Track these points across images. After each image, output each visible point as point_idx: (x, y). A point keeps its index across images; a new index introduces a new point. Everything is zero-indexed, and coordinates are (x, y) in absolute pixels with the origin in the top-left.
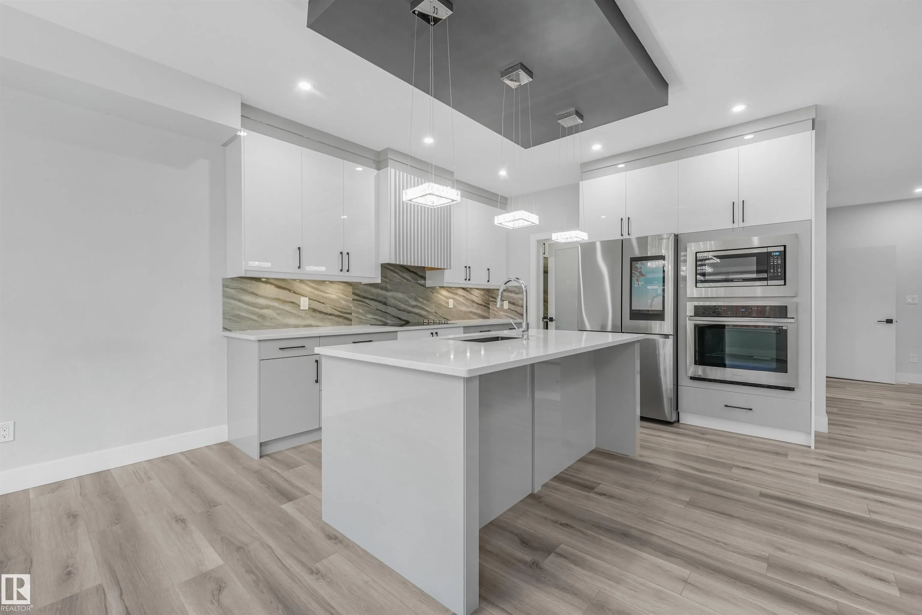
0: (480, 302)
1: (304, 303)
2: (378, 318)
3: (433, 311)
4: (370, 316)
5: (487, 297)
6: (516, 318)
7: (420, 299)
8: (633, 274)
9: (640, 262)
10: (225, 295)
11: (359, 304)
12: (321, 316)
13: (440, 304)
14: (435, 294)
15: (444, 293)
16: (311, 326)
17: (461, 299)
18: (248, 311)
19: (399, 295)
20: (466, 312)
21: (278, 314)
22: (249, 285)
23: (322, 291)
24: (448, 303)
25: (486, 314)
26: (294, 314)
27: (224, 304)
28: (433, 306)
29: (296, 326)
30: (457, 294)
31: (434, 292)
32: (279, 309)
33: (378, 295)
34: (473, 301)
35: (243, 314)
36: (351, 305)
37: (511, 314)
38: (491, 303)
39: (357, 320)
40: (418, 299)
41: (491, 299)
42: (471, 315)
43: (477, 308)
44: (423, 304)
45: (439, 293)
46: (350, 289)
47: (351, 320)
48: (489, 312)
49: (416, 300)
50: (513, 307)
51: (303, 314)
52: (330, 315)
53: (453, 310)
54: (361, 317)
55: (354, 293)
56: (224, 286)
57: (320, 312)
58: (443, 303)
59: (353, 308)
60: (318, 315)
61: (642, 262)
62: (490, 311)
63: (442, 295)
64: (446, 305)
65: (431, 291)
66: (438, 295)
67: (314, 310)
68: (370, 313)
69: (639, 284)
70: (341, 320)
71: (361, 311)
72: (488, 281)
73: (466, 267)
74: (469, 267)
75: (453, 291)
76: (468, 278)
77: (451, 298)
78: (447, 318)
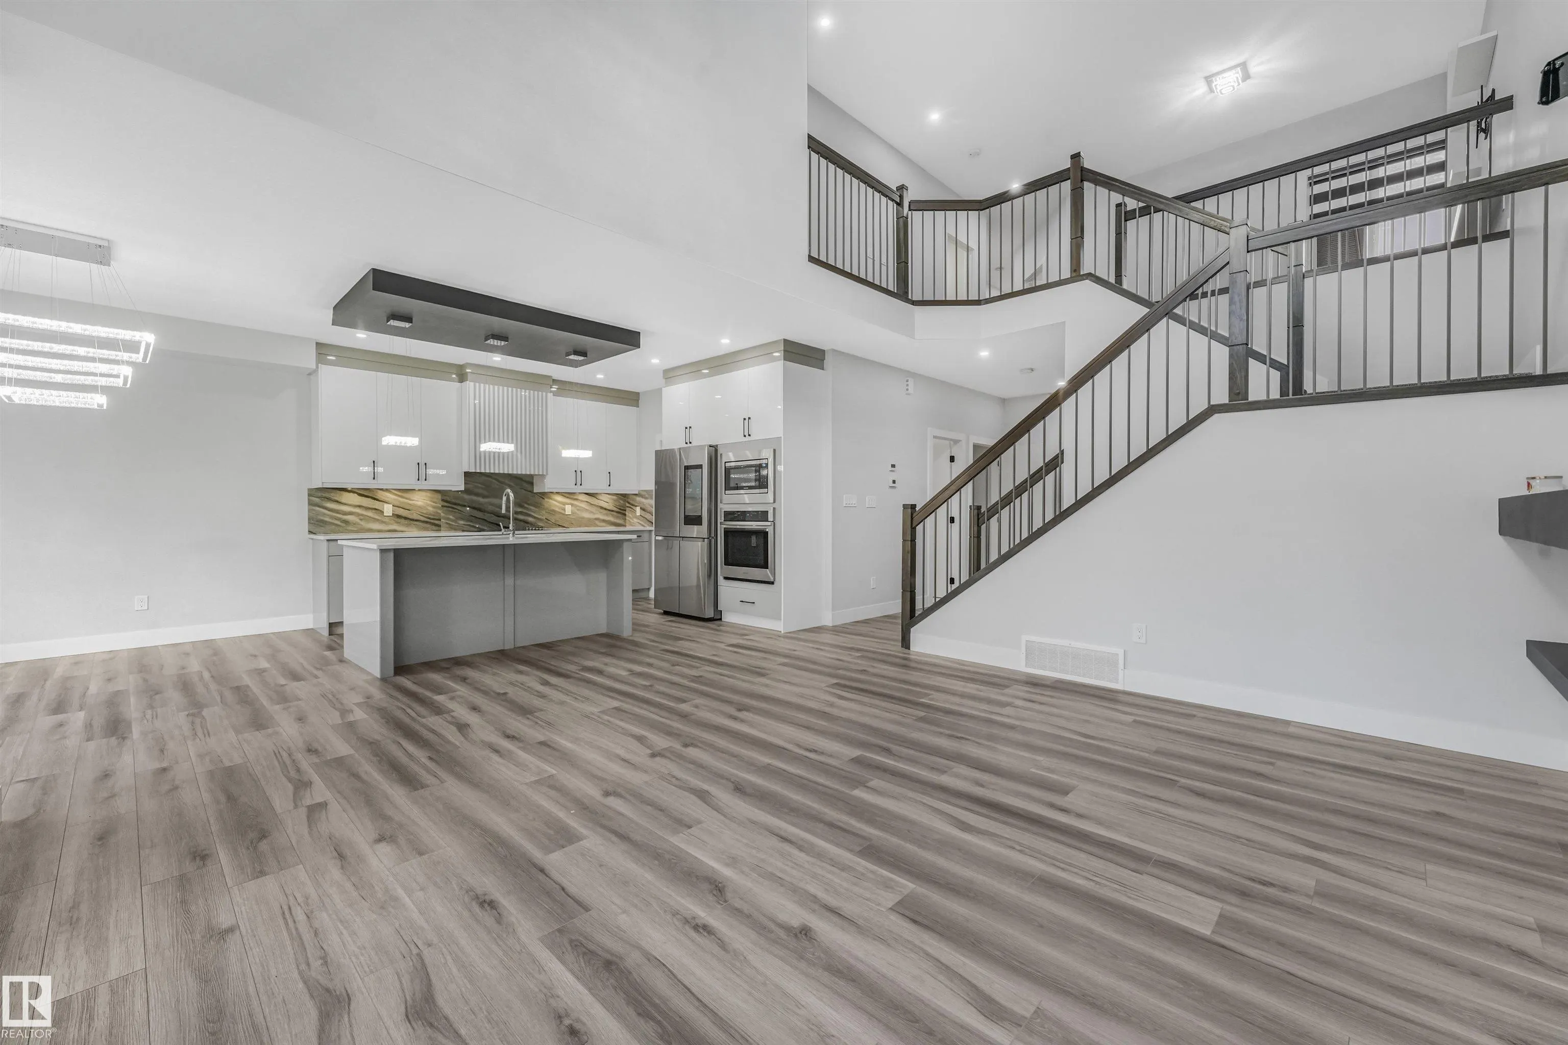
0: (611, 507)
1: (388, 510)
2: (472, 524)
3: (544, 518)
4: (462, 522)
5: (622, 502)
6: (646, 525)
7: (526, 505)
10: (311, 503)
11: (450, 511)
12: (406, 522)
13: (554, 511)
14: (546, 500)
15: (559, 498)
16: (395, 531)
17: (583, 505)
18: (332, 517)
20: (589, 520)
21: (361, 520)
22: (332, 494)
23: (407, 499)
24: (564, 510)
25: (620, 521)
26: (378, 520)
27: (309, 511)
28: (544, 512)
29: (379, 531)
30: (576, 499)
31: (544, 498)
32: (362, 515)
33: (472, 501)
34: (602, 508)
35: (327, 519)
36: (440, 511)
37: (642, 521)
38: (628, 509)
39: (447, 526)
40: (524, 506)
41: (628, 505)
42: (597, 522)
43: (607, 515)
44: (530, 510)
45: (552, 499)
46: (439, 496)
47: (439, 526)
48: (626, 519)
50: (643, 513)
51: (386, 520)
52: (417, 520)
53: (571, 517)
54: (451, 523)
55: (443, 500)
56: (309, 495)
57: (406, 518)
58: (557, 509)
59: (442, 514)
60: (403, 521)
62: (627, 518)
63: (556, 501)
64: (563, 512)
65: (541, 497)
66: (550, 501)
67: (399, 516)
68: (462, 519)
70: (428, 526)
71: (451, 517)
72: (609, 486)
73: (576, 471)
74: (581, 471)
75: (572, 497)
76: (579, 483)
77: (568, 504)
78: (564, 525)
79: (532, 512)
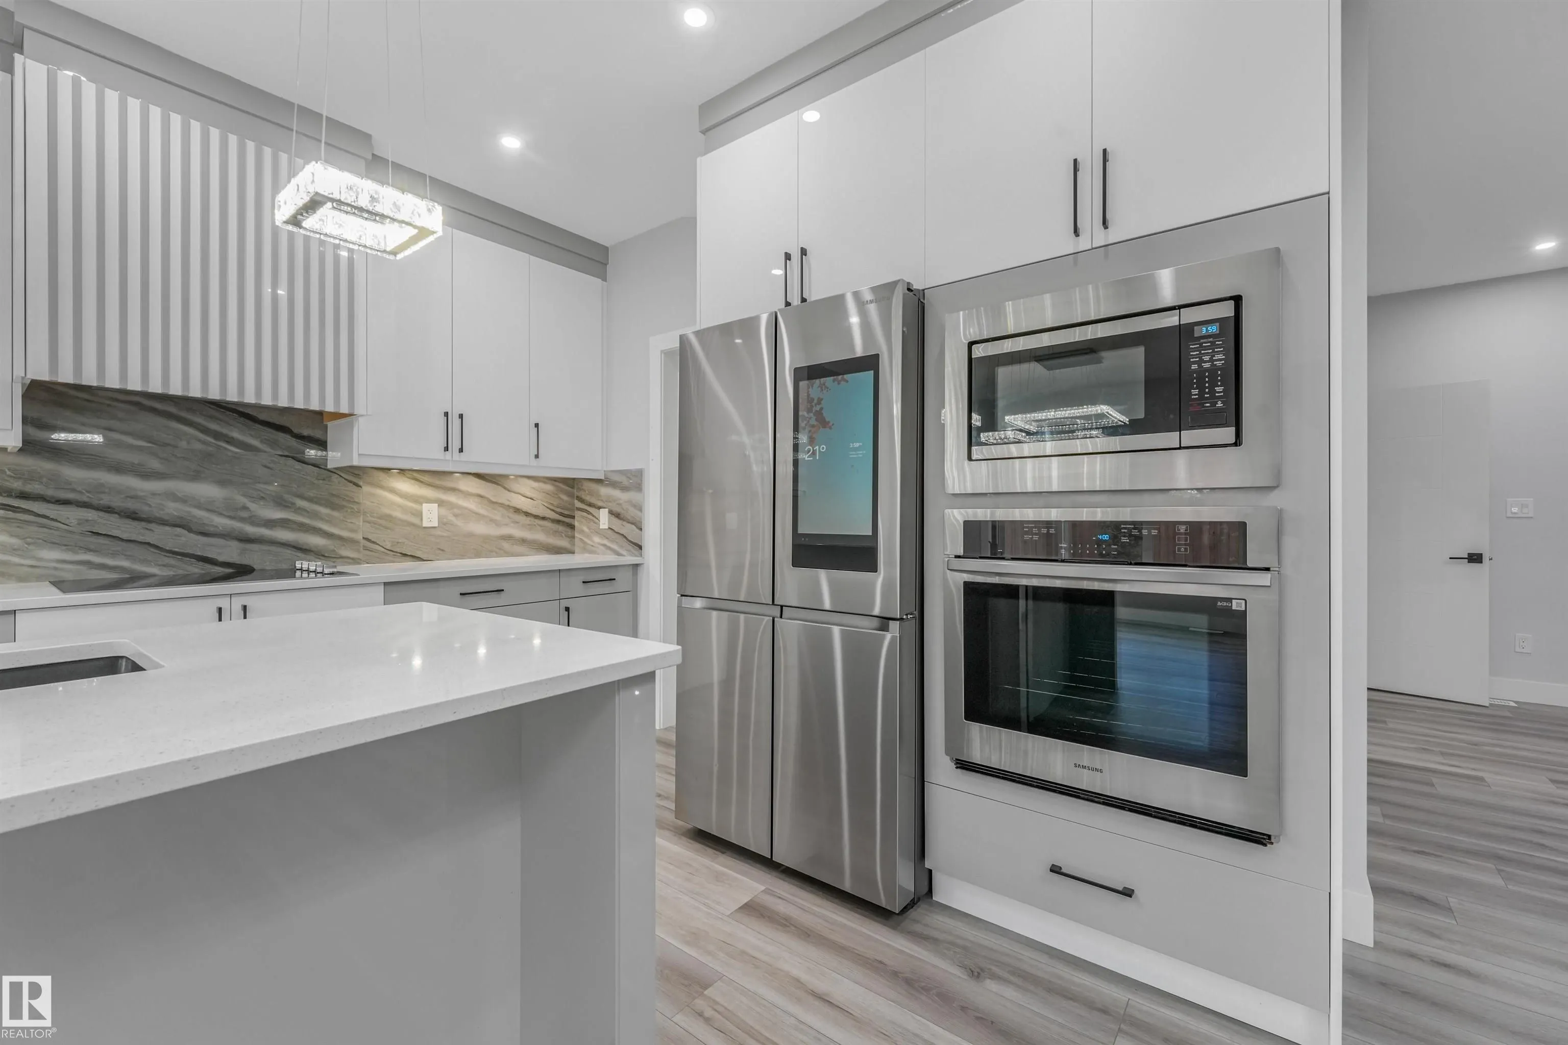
0: (541, 511)
3: (359, 537)
5: (565, 498)
6: (624, 553)
7: (301, 503)
8: (803, 422)
9: (817, 381)
13: (389, 518)
14: (366, 489)
15: (405, 486)
17: (471, 504)
19: (207, 490)
20: (486, 539)
24: (420, 515)
25: (563, 543)
28: (359, 522)
30: (453, 490)
31: (361, 483)
33: (100, 488)
34: (517, 511)
37: (612, 541)
38: (578, 514)
40: (293, 504)
41: (578, 504)
42: (506, 545)
43: (531, 527)
44: (315, 515)
45: (382, 487)
48: (573, 537)
49: (280, 502)
50: (617, 525)
53: (439, 533)
54: (6, 557)
58: (398, 514)
61: (822, 379)
62: (576, 535)
63: (393, 491)
64: (412, 520)
65: (351, 482)
66: (378, 491)
69: (814, 453)
71: (5, 538)
72: (537, 456)
73: (446, 414)
74: (461, 416)
75: (438, 482)
76: (455, 444)
77: (429, 501)
78: (418, 554)
79: (322, 519)
